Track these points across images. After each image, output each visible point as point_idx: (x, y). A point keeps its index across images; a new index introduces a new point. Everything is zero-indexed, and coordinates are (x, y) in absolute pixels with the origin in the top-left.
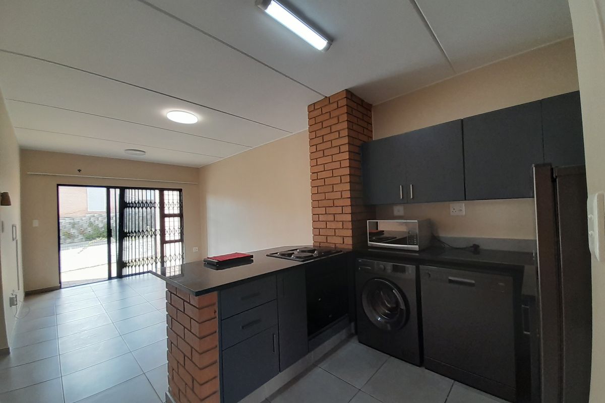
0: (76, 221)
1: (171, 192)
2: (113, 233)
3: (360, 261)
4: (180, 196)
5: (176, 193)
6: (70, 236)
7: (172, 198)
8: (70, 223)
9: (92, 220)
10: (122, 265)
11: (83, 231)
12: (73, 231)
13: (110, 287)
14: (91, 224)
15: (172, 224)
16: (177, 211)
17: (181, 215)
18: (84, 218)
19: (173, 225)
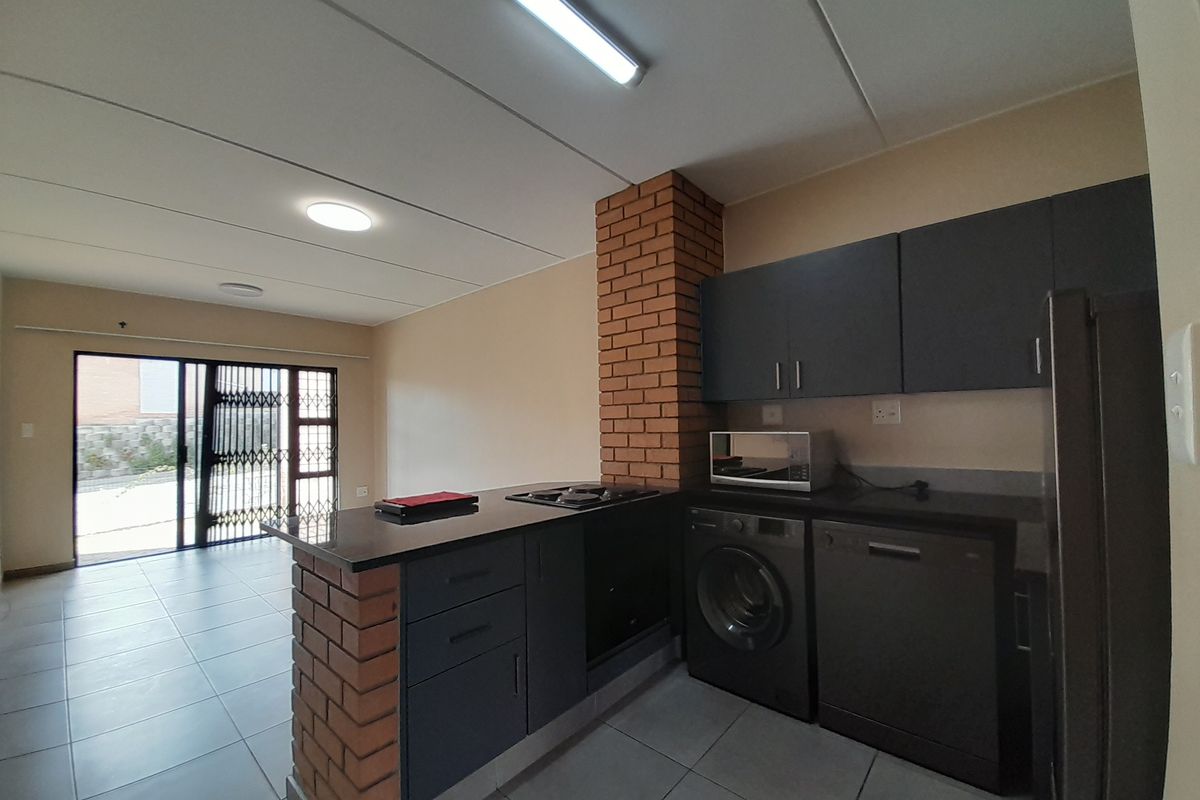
0: (115, 432)
1: (312, 374)
2: (190, 455)
3: (694, 511)
4: (333, 382)
5: (324, 378)
6: (99, 462)
7: (315, 387)
8: (102, 437)
9: (149, 430)
10: (206, 520)
11: (129, 454)
12: (107, 453)
13: (181, 565)
14: (146, 440)
15: (313, 438)
16: (325, 413)
17: (333, 422)
18: (131, 427)
19: (315, 442)
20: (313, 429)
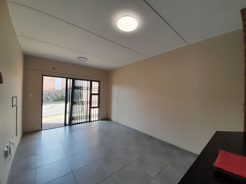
1: (95, 82)
4: (99, 84)
7: (95, 85)
8: (48, 94)
11: (53, 98)
12: (49, 97)
14: (56, 95)
15: (95, 98)
16: (97, 92)
17: (99, 94)
18: (53, 92)
20: (95, 96)
